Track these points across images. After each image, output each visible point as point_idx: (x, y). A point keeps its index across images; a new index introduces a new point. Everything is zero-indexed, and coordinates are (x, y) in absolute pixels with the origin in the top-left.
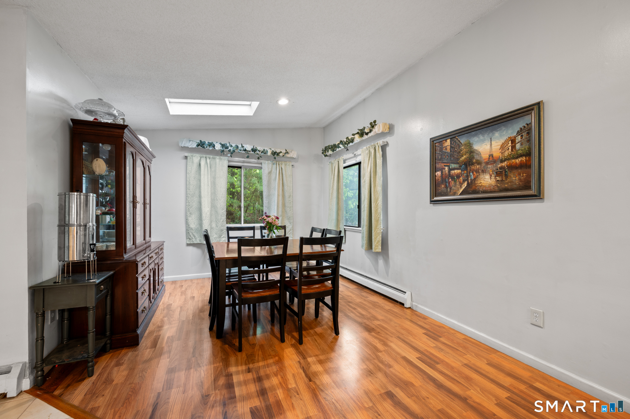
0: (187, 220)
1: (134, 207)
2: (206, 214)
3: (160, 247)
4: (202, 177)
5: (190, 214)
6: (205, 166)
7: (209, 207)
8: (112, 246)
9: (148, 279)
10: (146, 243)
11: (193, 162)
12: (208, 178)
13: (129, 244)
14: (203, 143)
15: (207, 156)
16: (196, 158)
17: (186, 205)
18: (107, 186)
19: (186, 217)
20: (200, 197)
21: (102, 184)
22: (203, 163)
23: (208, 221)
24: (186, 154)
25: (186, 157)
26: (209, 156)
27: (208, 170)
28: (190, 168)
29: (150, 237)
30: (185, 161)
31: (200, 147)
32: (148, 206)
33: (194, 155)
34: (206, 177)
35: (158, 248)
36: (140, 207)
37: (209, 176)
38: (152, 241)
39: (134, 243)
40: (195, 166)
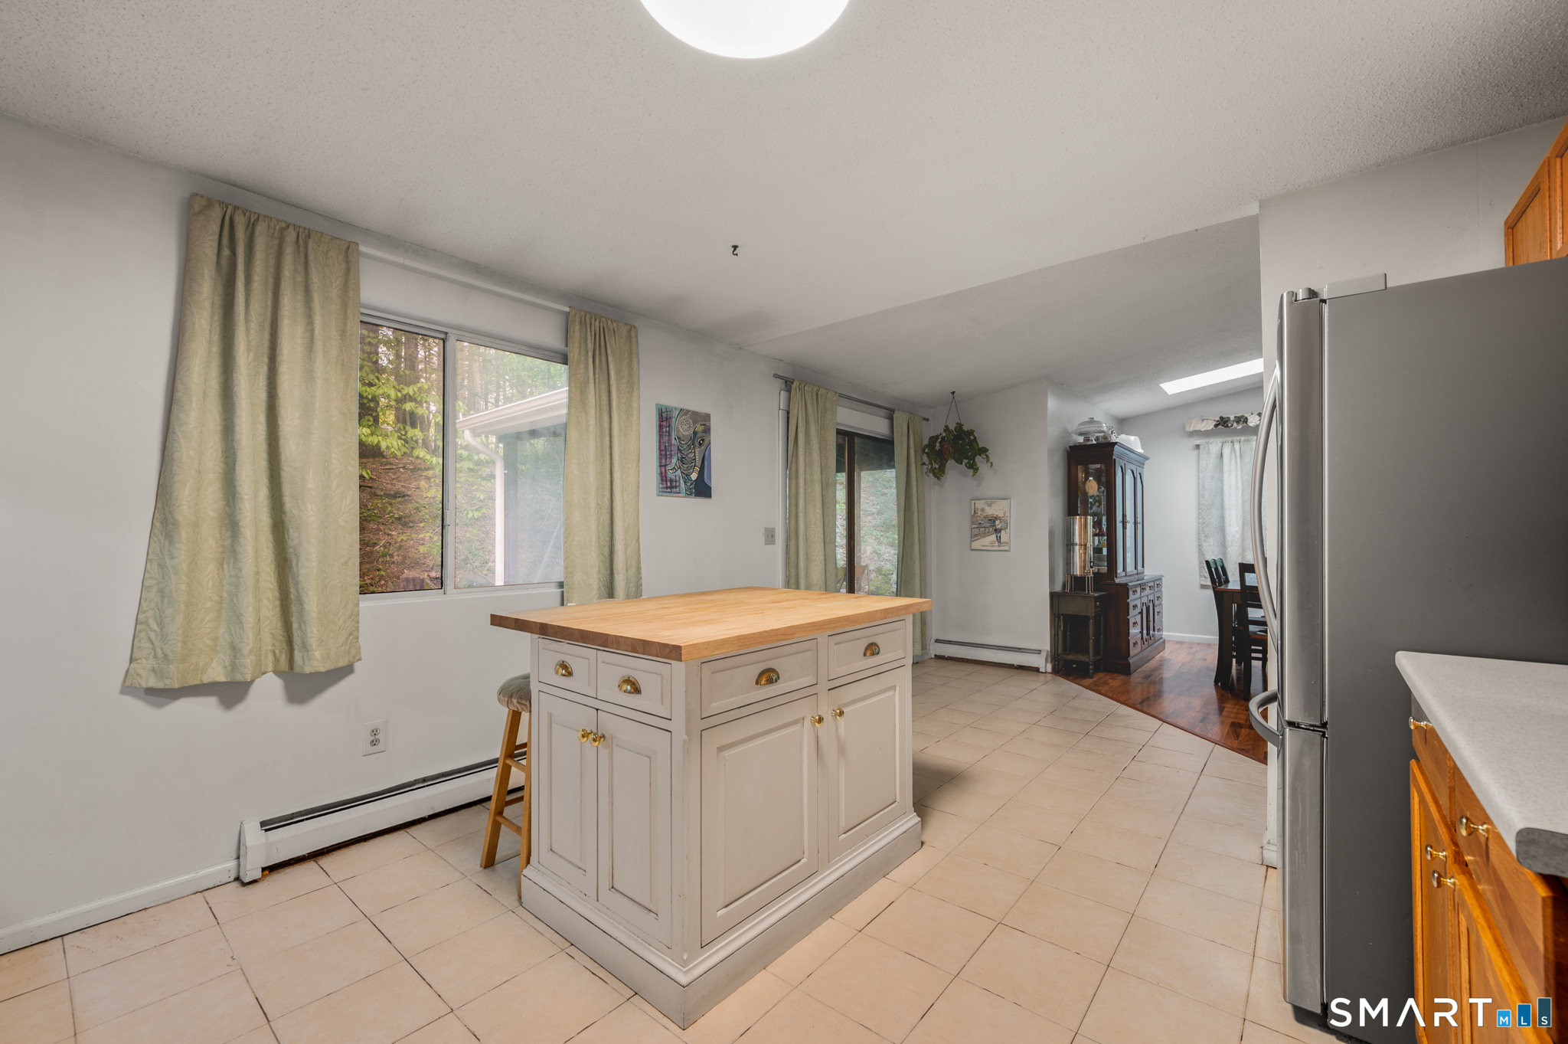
0: (1200, 546)
1: (1124, 527)
2: (1234, 536)
3: (1157, 582)
4: (1226, 475)
5: (1206, 536)
6: (1231, 455)
7: (1238, 525)
8: (1104, 569)
9: (1140, 613)
10: (1137, 574)
11: (1209, 453)
12: (1236, 477)
13: (1120, 570)
14: (1225, 420)
15: (1236, 438)
16: (1214, 445)
17: (1199, 523)
18: (1095, 504)
19: (1199, 542)
20: (1222, 508)
21: (1091, 503)
22: (1227, 452)
23: (1236, 548)
24: (1198, 442)
25: (1198, 447)
26: (1238, 438)
27: (1236, 462)
28: (1205, 462)
29: (1143, 567)
30: (1196, 451)
31: (1220, 427)
32: (1140, 526)
33: (1211, 441)
34: (1233, 474)
35: (1154, 581)
36: (1130, 527)
37: (1239, 473)
38: (1145, 573)
39: (1124, 569)
40: (1213, 459)
